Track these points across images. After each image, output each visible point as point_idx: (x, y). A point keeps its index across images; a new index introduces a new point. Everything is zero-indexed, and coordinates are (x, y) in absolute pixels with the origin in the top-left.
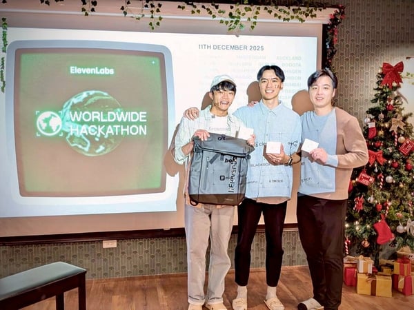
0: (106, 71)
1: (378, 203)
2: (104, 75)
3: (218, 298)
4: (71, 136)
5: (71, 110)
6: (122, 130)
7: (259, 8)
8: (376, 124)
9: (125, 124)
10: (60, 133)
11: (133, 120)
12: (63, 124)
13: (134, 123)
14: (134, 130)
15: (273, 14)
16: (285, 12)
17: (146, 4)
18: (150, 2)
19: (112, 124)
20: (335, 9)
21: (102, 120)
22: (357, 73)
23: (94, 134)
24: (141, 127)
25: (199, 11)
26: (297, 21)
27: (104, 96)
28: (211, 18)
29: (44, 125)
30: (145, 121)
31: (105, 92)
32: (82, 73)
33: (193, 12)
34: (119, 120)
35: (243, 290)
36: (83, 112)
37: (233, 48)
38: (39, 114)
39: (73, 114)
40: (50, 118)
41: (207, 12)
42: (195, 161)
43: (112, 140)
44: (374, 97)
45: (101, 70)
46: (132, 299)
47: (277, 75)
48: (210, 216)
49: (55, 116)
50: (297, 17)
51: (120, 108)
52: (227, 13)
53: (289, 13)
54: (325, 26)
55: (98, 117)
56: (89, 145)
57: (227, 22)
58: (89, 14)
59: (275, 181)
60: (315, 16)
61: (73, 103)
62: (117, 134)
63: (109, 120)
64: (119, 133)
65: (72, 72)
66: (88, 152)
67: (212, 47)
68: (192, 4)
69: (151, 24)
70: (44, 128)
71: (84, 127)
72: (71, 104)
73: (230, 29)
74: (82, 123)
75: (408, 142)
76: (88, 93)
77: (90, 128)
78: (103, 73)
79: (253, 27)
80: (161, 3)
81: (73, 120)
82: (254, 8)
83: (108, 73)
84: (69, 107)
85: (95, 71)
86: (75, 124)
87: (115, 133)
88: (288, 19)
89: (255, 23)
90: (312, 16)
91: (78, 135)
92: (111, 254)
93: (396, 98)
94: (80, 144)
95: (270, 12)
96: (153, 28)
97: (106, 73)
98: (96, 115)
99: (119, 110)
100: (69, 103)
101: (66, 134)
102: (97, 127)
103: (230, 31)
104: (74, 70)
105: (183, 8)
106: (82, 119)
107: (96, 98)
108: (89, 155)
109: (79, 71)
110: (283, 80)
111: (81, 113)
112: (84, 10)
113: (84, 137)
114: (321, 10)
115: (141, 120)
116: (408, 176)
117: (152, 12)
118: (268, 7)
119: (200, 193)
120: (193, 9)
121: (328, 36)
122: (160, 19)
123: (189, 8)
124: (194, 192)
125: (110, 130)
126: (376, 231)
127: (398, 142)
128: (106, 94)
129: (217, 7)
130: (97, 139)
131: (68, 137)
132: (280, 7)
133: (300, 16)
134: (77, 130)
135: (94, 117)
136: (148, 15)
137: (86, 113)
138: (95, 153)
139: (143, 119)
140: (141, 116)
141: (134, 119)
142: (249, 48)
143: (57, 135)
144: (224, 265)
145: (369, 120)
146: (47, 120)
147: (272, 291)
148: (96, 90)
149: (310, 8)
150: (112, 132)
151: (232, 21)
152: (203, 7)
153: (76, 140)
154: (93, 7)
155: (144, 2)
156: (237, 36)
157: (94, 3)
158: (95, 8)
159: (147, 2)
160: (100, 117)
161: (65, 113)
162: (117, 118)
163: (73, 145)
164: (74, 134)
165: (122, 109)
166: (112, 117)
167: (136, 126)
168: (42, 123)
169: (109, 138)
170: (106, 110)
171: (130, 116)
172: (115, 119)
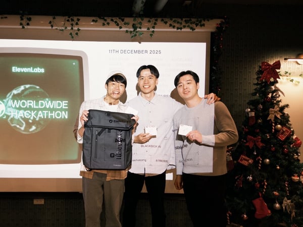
0: (38, 70)
4: (11, 118)
5: (12, 99)
6: (50, 114)
7: (156, 20)
8: (255, 113)
9: (52, 110)
10: (3, 116)
11: (57, 107)
12: (6, 109)
13: (58, 110)
14: (58, 115)
15: (168, 24)
16: (178, 22)
18: (71, 18)
19: (42, 110)
20: (221, 20)
21: (35, 107)
23: (29, 117)
24: (63, 112)
25: (108, 24)
26: (188, 30)
27: (37, 89)
28: (118, 29)
30: (67, 108)
31: (37, 85)
32: (21, 72)
33: (104, 24)
34: (48, 107)
36: (21, 101)
37: (136, 52)
39: (13, 102)
41: (115, 24)
43: (42, 122)
44: (254, 91)
45: (35, 69)
47: (152, 73)
49: (1, 103)
50: (188, 26)
52: (131, 25)
53: (181, 24)
54: (212, 33)
55: (32, 105)
56: (24, 125)
57: (131, 32)
58: (26, 27)
60: (204, 25)
61: (14, 94)
62: (45, 117)
63: (40, 107)
64: (47, 116)
65: (13, 71)
67: (120, 51)
68: (104, 19)
69: (71, 34)
71: (22, 112)
72: (12, 94)
73: (132, 37)
74: (20, 108)
75: (284, 130)
76: (25, 87)
77: (25, 113)
78: (36, 72)
79: (151, 35)
80: (79, 18)
81: (14, 106)
82: (153, 20)
84: (11, 97)
85: (31, 70)
86: (14, 110)
87: (44, 116)
88: (181, 29)
89: (153, 31)
90: (201, 26)
91: (16, 117)
93: (273, 92)
94: (18, 124)
95: (166, 23)
96: (73, 37)
97: (39, 72)
98: (31, 103)
99: (47, 99)
100: (11, 94)
101: (8, 116)
102: (31, 112)
103: (133, 39)
104: (15, 69)
105: (96, 21)
106: (20, 106)
107: (31, 90)
108: (24, 133)
109: (18, 70)
110: (157, 77)
111: (19, 101)
112: (21, 24)
113: (21, 119)
114: (208, 20)
115: (63, 107)
116: (285, 159)
117: (72, 25)
118: (164, 19)
120: (104, 22)
121: (215, 42)
122: (79, 30)
123: (101, 21)
125: (41, 115)
127: (275, 129)
128: (38, 87)
129: (123, 20)
130: (30, 121)
131: (10, 119)
132: (174, 19)
134: (16, 114)
135: (28, 104)
136: (69, 28)
137: (23, 101)
138: (29, 131)
139: (65, 106)
140: (64, 104)
142: (149, 52)
143: (1, 118)
145: (249, 110)
149: (200, 19)
150: (42, 116)
151: (134, 31)
152: (112, 20)
153: (15, 122)
154: (28, 22)
155: (67, 18)
156: (140, 43)
157: (30, 19)
158: (30, 23)
159: (69, 17)
160: (33, 105)
161: (8, 101)
162: (46, 105)
163: (13, 125)
164: (13, 117)
165: (50, 99)
166: (42, 105)
167: (59, 112)
169: (39, 120)
170: (38, 99)
171: (55, 104)
172: (44, 106)
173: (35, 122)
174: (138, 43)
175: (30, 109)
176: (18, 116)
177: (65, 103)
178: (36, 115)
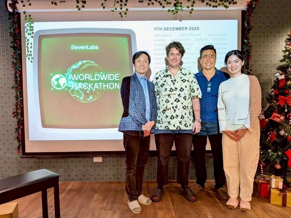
0: (93, 47)
1: (288, 136)
6: (104, 86)
8: (285, 76)
9: (106, 82)
10: (65, 88)
11: (110, 79)
12: (67, 82)
13: (111, 81)
14: (112, 86)
15: (205, 3)
16: (214, 1)
19: (97, 82)
21: (91, 80)
22: (267, 46)
23: (86, 88)
24: (116, 84)
25: (153, 4)
27: (92, 64)
28: (161, 8)
29: (56, 83)
30: (119, 80)
31: (93, 61)
32: (78, 49)
33: (149, 4)
34: (102, 79)
36: (79, 75)
37: (177, 29)
38: (53, 76)
39: (73, 76)
40: (59, 78)
41: (158, 4)
43: (98, 93)
44: (282, 58)
45: (90, 47)
46: (106, 197)
49: (62, 77)
50: (223, 4)
51: (102, 71)
52: (173, 4)
53: (216, 2)
54: (243, 12)
55: (88, 78)
56: (83, 96)
57: (173, 11)
58: (81, 9)
60: (236, 3)
63: (96, 79)
64: (102, 87)
65: (72, 49)
66: (83, 100)
67: (163, 29)
69: (120, 13)
70: (56, 85)
71: (80, 84)
72: (72, 69)
74: (79, 81)
76: (82, 62)
77: (83, 85)
78: (92, 49)
79: (191, 13)
81: (73, 79)
83: (94, 49)
84: (70, 72)
85: (86, 47)
86: (74, 82)
87: (99, 87)
88: (216, 7)
89: (192, 10)
90: (234, 3)
91: (76, 89)
92: (99, 166)
94: (78, 95)
95: (203, 2)
96: (122, 17)
99: (102, 73)
100: (71, 69)
101: (69, 88)
102: (88, 84)
104: (74, 47)
105: (142, 2)
106: (78, 79)
107: (88, 65)
108: (83, 102)
109: (76, 48)
112: (77, 7)
113: (80, 90)
115: (116, 79)
117: (121, 5)
120: (149, 2)
121: (245, 18)
122: (127, 10)
123: (146, 2)
125: (96, 86)
126: (287, 157)
128: (93, 62)
129: (165, 0)
130: (88, 92)
131: (71, 90)
133: (225, 4)
134: (76, 86)
135: (86, 77)
136: (119, 9)
137: (81, 75)
138: (87, 101)
139: (117, 78)
142: (188, 29)
143: (64, 90)
145: (279, 74)
146: (57, 80)
148: (87, 60)
152: (156, 1)
153: (75, 92)
154: (84, 5)
156: (181, 21)
157: (84, 2)
158: (85, 5)
161: (68, 76)
163: (73, 96)
164: (74, 89)
165: (104, 72)
166: (97, 77)
167: (112, 83)
168: (54, 81)
169: (95, 91)
170: (94, 73)
171: (109, 76)
172: (99, 78)
173: (91, 93)
174: (179, 21)
175: (88, 81)
177: (117, 76)
178: (93, 86)
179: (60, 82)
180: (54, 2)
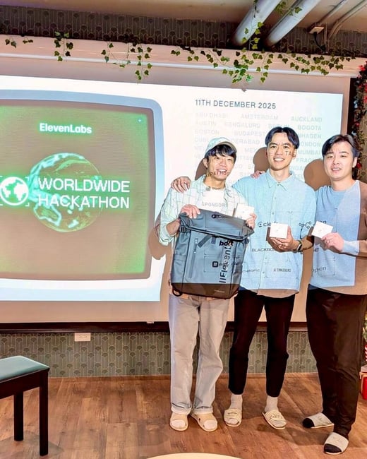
0: (81, 129)
2: (80, 134)
3: (207, 407)
4: (39, 207)
5: (39, 175)
6: (100, 201)
7: (271, 56)
9: (103, 195)
10: (26, 203)
11: (113, 191)
12: (30, 192)
13: (114, 194)
14: (114, 202)
15: (289, 63)
16: (304, 61)
17: (133, 47)
18: (138, 46)
19: (88, 194)
21: (77, 189)
23: (67, 206)
24: (122, 199)
25: (197, 58)
26: (319, 73)
27: (80, 160)
28: (212, 67)
29: (7, 193)
30: (128, 191)
31: (81, 155)
32: (54, 131)
33: (190, 59)
34: (97, 189)
35: (237, 399)
36: (54, 179)
37: (237, 104)
38: (3, 179)
39: (42, 180)
40: (15, 184)
41: (207, 60)
42: (180, 242)
43: (88, 214)
45: (76, 128)
46: (105, 402)
47: (290, 140)
48: (199, 309)
49: (21, 183)
50: (319, 68)
51: (98, 175)
52: (232, 61)
53: (308, 63)
54: (353, 80)
55: (71, 185)
56: (60, 219)
57: (231, 73)
58: (63, 58)
59: (280, 270)
60: (341, 67)
61: (42, 167)
62: (94, 206)
63: (85, 190)
64: (97, 205)
65: (41, 130)
66: (59, 227)
67: (212, 103)
68: (189, 49)
69: (137, 73)
70: (7, 196)
71: (55, 196)
72: (40, 168)
73: (235, 81)
74: (52, 191)
76: (60, 156)
77: (61, 199)
78: (79, 132)
79: (263, 79)
80: (151, 46)
81: (42, 188)
82: (266, 55)
83: (85, 132)
84: (37, 172)
85: (69, 129)
86: (44, 194)
87: (91, 205)
88: (308, 71)
89: (266, 74)
90: (338, 67)
91: (47, 206)
92: (84, 349)
94: (50, 217)
95: (285, 61)
96: (140, 78)
97: (82, 132)
98: (70, 183)
99: (96, 177)
100: (38, 167)
101: (33, 204)
102: (71, 197)
103: (234, 84)
104: (44, 127)
105: (178, 53)
106: (52, 187)
107: (70, 162)
108: (60, 230)
109: (50, 128)
110: (296, 147)
111: (51, 179)
112: (57, 54)
113: (54, 209)
114: (349, 60)
115: (123, 191)
117: (140, 57)
118: (282, 54)
119: (185, 282)
120: (190, 55)
121: (356, 93)
122: (150, 66)
123: (185, 53)
124: (178, 280)
125: (86, 202)
128: (81, 157)
129: (219, 53)
130: (70, 212)
131: (36, 208)
132: (298, 55)
133: (323, 67)
134: (47, 200)
135: (66, 185)
136: (135, 62)
137: (57, 179)
138: (67, 228)
139: (125, 189)
141: (114, 189)
142: (257, 105)
143: (23, 206)
144: (215, 369)
146: (11, 187)
147: (272, 402)
148: (70, 152)
149: (336, 57)
150: (88, 204)
151: (237, 71)
152: (203, 53)
153: (45, 212)
154: (69, 51)
155: (130, 45)
156: (244, 91)
157: (70, 46)
158: (71, 52)
159: (134, 45)
160: (74, 186)
161: (32, 180)
162: (94, 187)
163: (41, 218)
164: (42, 205)
165: (100, 177)
166: (88, 186)
167: (116, 198)
168: (5, 190)
169: (84, 210)
170: (81, 177)
171: (109, 185)
172: (91, 188)
174: (241, 90)
175: (69, 192)
176: (49, 203)
177: (125, 184)
179: (15, 192)
180: (11, 41)
